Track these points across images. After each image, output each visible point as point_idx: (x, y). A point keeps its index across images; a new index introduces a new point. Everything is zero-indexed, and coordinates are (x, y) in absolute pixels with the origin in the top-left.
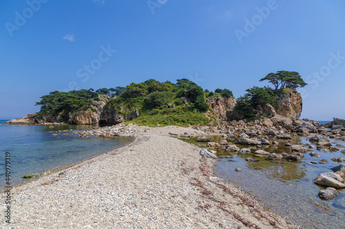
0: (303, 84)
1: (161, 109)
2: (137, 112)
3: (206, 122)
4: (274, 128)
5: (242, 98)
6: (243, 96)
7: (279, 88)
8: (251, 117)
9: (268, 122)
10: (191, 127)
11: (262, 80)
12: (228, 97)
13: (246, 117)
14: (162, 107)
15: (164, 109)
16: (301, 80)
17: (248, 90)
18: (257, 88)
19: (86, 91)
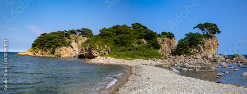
0: (219, 32)
1: (127, 47)
2: (109, 49)
3: (160, 57)
4: (202, 60)
5: (182, 40)
6: (183, 39)
7: (205, 33)
8: (188, 53)
9: (199, 56)
10: (150, 60)
11: (195, 28)
12: (171, 38)
13: (185, 53)
14: (128, 45)
15: (129, 48)
16: (218, 29)
17: (186, 35)
18: (192, 33)
19: (61, 32)
